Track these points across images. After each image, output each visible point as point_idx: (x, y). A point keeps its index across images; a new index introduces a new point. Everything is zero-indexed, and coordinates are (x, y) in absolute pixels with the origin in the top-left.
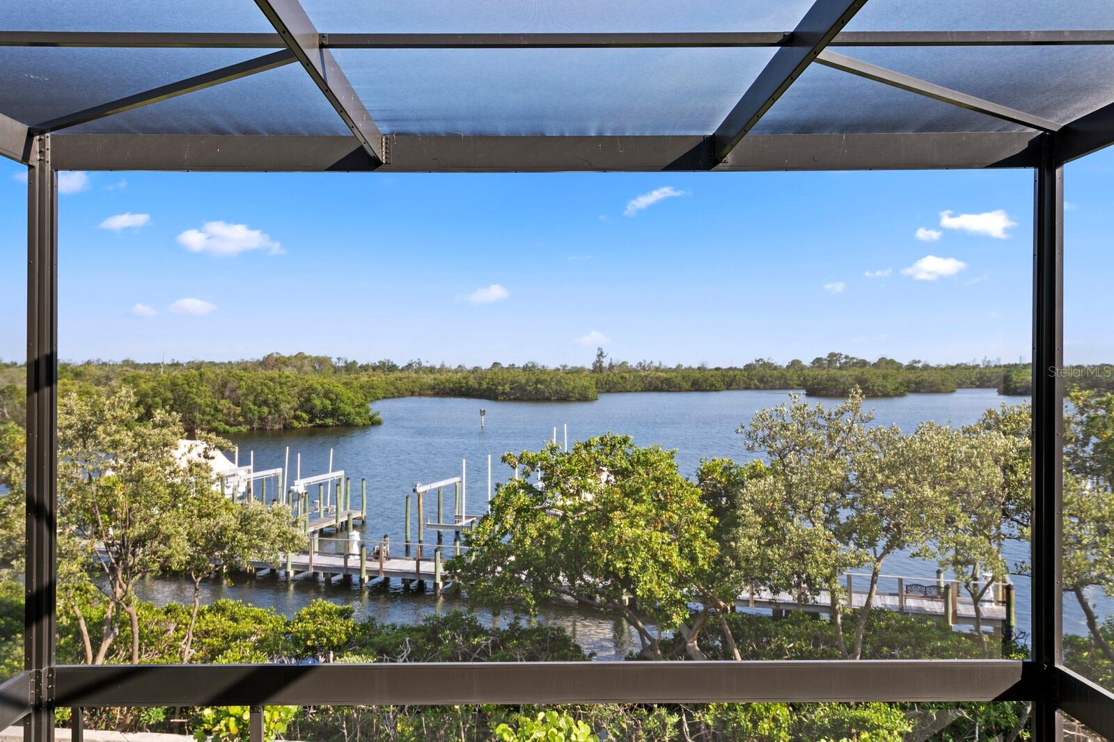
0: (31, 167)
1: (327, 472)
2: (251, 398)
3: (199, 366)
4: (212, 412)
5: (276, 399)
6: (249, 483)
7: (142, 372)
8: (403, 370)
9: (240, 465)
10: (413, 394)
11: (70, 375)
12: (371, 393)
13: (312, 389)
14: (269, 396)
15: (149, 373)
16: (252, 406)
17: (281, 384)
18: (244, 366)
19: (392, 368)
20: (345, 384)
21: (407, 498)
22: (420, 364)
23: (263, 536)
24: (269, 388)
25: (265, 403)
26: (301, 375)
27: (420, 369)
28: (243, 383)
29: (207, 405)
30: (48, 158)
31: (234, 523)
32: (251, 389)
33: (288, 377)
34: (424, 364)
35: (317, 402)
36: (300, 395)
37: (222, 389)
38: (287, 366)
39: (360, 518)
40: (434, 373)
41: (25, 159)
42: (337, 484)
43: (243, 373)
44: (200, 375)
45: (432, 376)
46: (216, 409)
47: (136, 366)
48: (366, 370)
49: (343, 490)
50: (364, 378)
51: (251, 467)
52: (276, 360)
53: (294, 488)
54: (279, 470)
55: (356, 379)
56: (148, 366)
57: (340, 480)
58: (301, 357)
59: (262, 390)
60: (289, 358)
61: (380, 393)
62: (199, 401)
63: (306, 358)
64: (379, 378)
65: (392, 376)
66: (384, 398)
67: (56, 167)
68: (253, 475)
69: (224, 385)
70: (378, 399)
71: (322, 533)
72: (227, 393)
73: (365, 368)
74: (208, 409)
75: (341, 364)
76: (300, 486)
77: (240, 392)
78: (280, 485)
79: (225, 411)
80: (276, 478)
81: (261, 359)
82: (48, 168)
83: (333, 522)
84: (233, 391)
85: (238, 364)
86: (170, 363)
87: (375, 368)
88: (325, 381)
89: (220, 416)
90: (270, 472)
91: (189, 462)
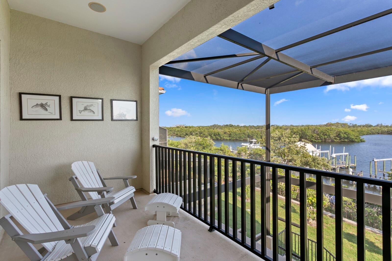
0: (266, 94)
1: (343, 153)
2: (322, 133)
3: (308, 126)
4: (311, 137)
5: (329, 134)
6: (320, 153)
7: (294, 127)
8: (375, 126)
9: (317, 149)
10: (378, 134)
11: (279, 128)
12: (362, 133)
13: (340, 132)
14: (327, 133)
15: (296, 128)
16: (322, 136)
17: (331, 130)
18: (320, 126)
19: (371, 126)
20: (352, 130)
21: (370, 162)
22: (382, 125)
23: (318, 164)
24: (327, 131)
25: (326, 135)
26: (337, 128)
27: (381, 126)
28: (319, 130)
29: (310, 135)
30: (269, 93)
31: (311, 160)
32: (322, 132)
33: (333, 129)
34: (383, 125)
35: (342, 135)
36: (336, 133)
37: (314, 131)
38: (333, 126)
39: (354, 166)
40: (388, 127)
41: (265, 93)
42: (346, 156)
43: (320, 128)
44: (308, 128)
45: (387, 128)
46: (312, 136)
47: (293, 126)
48: (360, 127)
49: (348, 158)
50: (359, 129)
51: (320, 150)
52: (330, 124)
53: (332, 156)
54: (328, 151)
55: (356, 129)
56: (296, 126)
57: (347, 155)
58: (338, 123)
59: (325, 132)
60: (334, 124)
61: (365, 133)
62: (308, 134)
63: (339, 124)
64: (365, 129)
65: (370, 128)
66: (367, 134)
67: (270, 94)
68: (320, 152)
69: (314, 130)
70: (364, 135)
71: (341, 168)
72: (315, 132)
73: (360, 126)
74: (310, 136)
75: (351, 125)
76: (334, 155)
77: (319, 132)
78: (328, 155)
79: (315, 137)
80: (327, 153)
81: (325, 124)
82: (269, 94)
83: (345, 166)
84: (316, 132)
85: (319, 125)
86: (301, 125)
87: (363, 126)
88: (345, 129)
89: (313, 138)
90: (326, 151)
91: (301, 146)
